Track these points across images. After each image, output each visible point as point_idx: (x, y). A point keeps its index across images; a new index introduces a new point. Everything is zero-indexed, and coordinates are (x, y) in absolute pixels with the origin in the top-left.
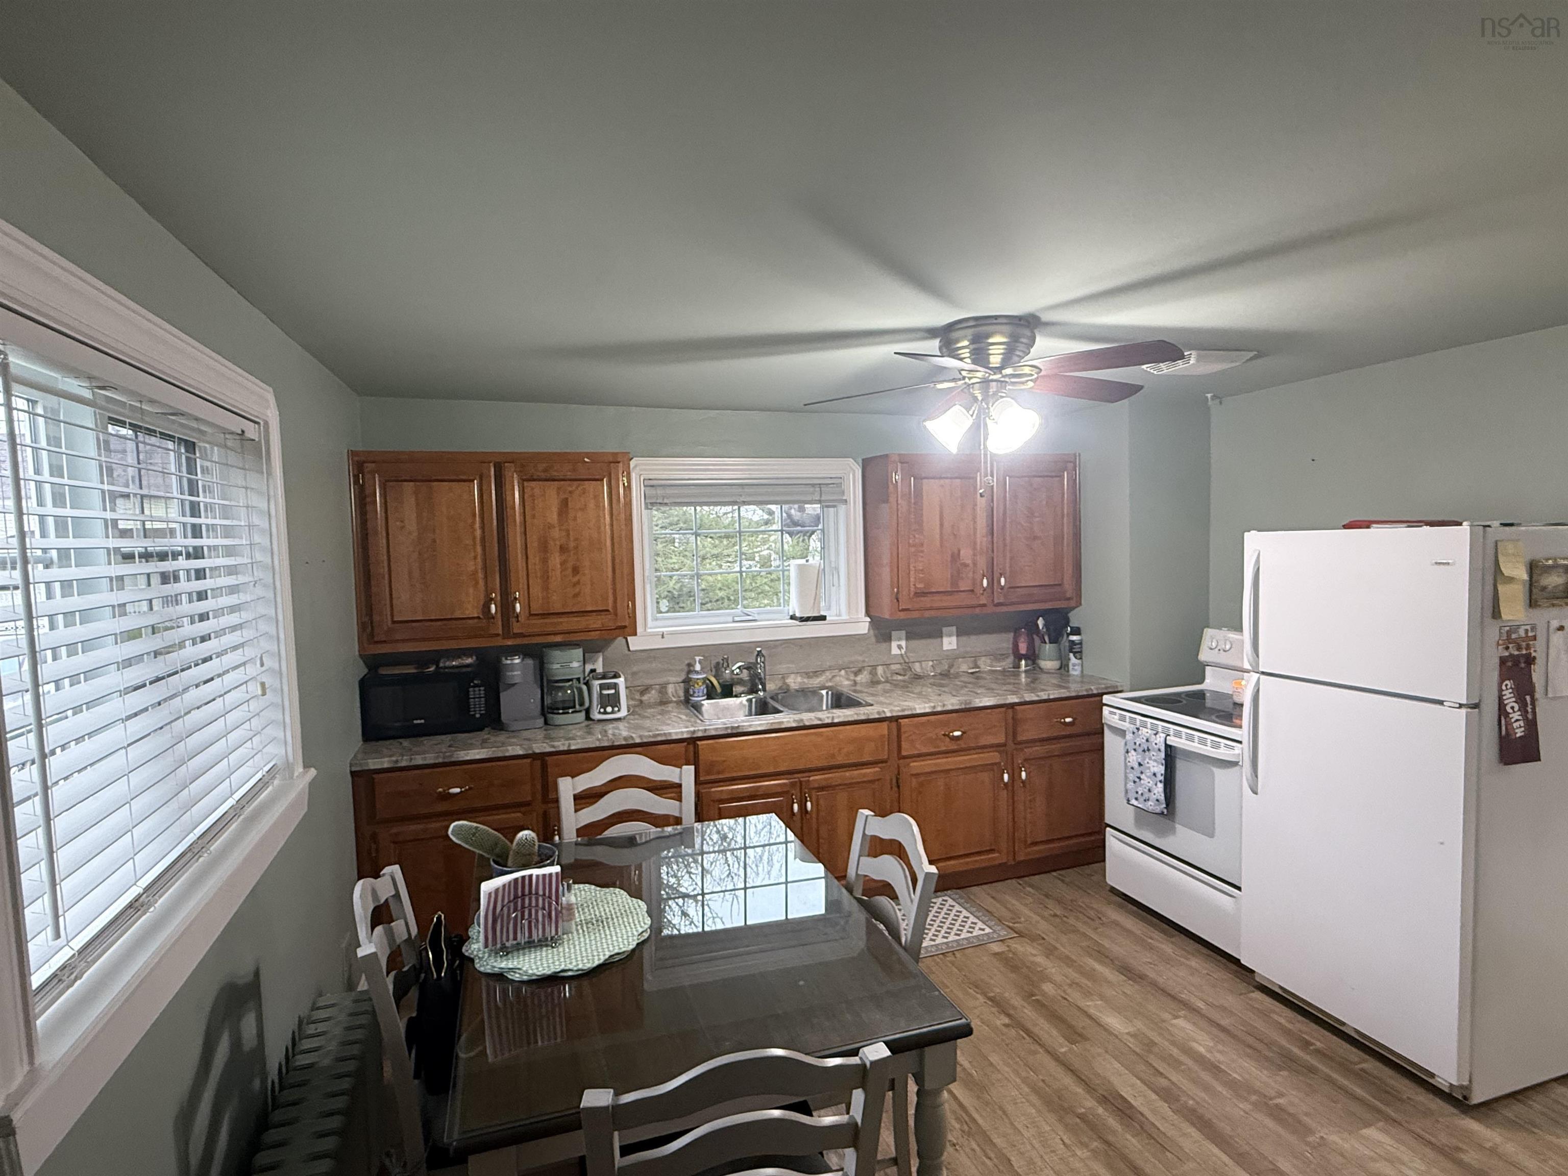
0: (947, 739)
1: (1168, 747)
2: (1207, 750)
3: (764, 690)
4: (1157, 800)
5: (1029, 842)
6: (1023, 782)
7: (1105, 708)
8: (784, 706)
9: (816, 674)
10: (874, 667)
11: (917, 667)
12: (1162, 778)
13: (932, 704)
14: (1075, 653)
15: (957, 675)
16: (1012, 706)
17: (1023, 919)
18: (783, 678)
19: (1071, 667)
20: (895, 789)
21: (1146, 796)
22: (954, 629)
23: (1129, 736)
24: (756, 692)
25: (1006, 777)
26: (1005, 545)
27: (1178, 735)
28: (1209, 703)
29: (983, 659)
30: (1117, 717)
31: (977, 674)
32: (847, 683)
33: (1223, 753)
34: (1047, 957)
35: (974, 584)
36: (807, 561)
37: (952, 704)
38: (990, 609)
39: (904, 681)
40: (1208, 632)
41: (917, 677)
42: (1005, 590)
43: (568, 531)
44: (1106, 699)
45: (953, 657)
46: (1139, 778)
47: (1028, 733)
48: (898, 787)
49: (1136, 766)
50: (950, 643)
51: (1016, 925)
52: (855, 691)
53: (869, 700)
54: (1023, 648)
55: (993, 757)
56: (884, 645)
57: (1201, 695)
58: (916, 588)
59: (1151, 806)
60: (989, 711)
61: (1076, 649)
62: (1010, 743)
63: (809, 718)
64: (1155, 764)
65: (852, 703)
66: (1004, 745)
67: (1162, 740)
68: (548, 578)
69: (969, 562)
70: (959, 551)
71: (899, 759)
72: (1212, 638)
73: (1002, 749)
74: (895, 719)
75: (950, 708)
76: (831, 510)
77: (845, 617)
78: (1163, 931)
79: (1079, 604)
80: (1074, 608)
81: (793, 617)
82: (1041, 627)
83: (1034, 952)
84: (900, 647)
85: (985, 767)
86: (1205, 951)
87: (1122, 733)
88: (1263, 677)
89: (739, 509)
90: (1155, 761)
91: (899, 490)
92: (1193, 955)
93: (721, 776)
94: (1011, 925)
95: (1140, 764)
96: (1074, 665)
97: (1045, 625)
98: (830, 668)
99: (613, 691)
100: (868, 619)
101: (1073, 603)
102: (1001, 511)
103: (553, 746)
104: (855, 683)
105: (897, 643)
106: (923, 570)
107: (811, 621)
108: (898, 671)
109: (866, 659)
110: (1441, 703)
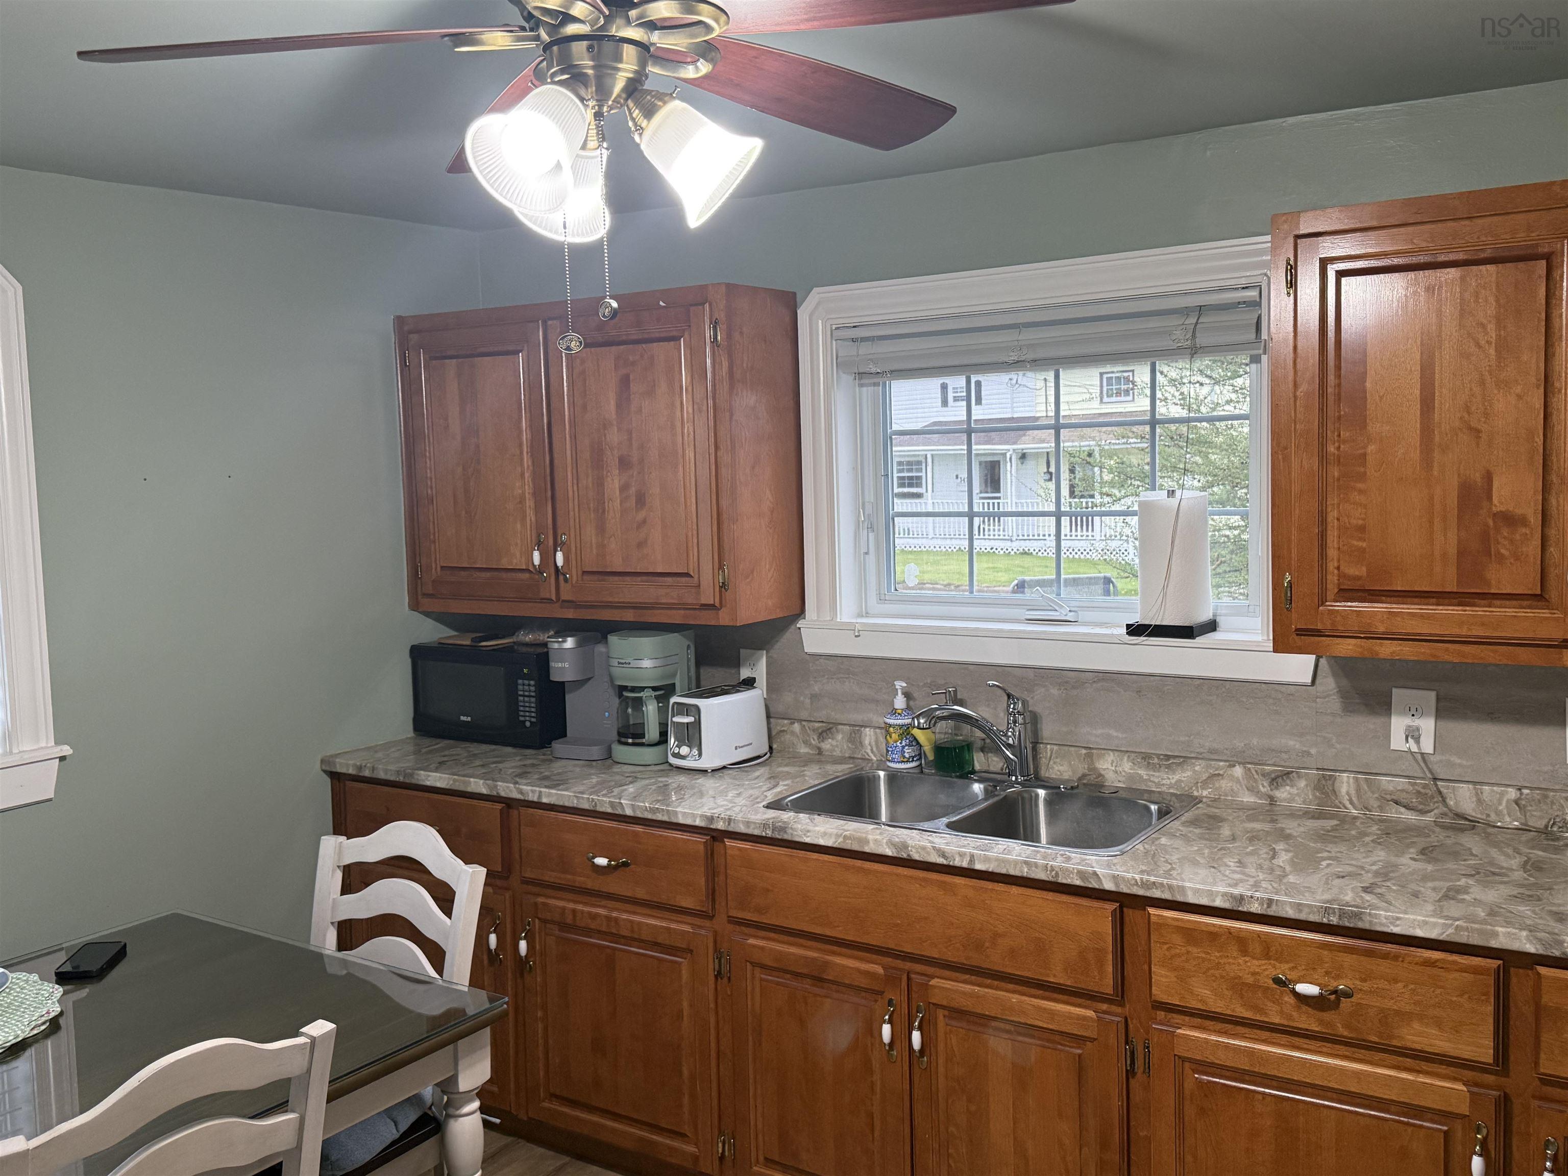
11: (1465, 796)
13: (1245, 892)
18: (1089, 756)
20: (1141, 1077)
25: (1478, 1163)
37: (1301, 907)
41: (1461, 823)
43: (630, 432)
48: (1148, 1076)
55: (1445, 1093)
58: (1342, 576)
62: (1521, 1073)
66: (1493, 1072)
68: (604, 511)
69: (1528, 511)
70: (1489, 477)
71: (1147, 1006)
73: (1481, 1079)
74: (1136, 903)
84: (1413, 734)
85: (1413, 1114)
89: (1057, 377)
98: (1213, 754)
99: (690, 719)
103: (521, 792)
104: (1272, 802)
105: (1407, 721)
106: (1362, 529)
107: (1149, 635)
108: (1402, 797)
109: (1313, 751)
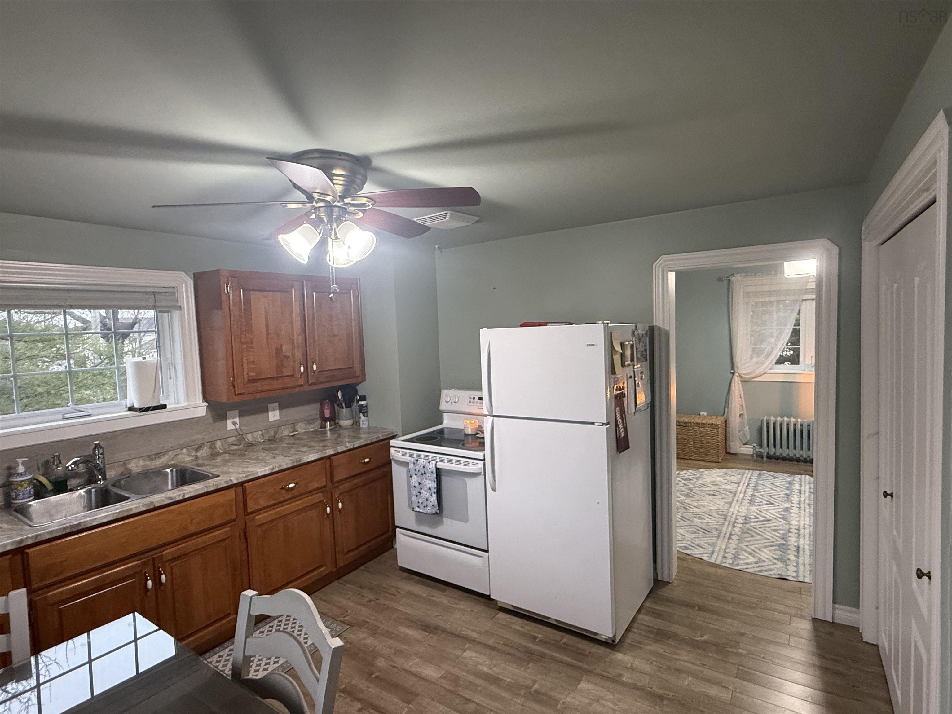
0: (284, 491)
1: (438, 469)
2: (462, 468)
3: (104, 479)
4: (433, 505)
5: (346, 551)
6: (340, 510)
7: (392, 449)
8: (126, 490)
9: (158, 455)
10: (213, 443)
11: (249, 438)
12: (435, 490)
13: (271, 467)
14: (363, 413)
15: (281, 440)
16: (329, 457)
17: (349, 612)
18: (125, 464)
19: (361, 423)
20: (243, 540)
21: (425, 504)
22: (277, 404)
23: (411, 466)
24: (96, 482)
25: (328, 509)
26: (314, 341)
27: (442, 460)
28: (446, 436)
29: (300, 424)
30: (400, 454)
31: (297, 436)
32: (188, 459)
33: (472, 468)
34: (374, 637)
35: (294, 370)
36: (144, 359)
37: (287, 464)
38: (306, 388)
39: (240, 450)
40: (444, 392)
41: (251, 445)
42: (316, 373)
44: (393, 442)
45: (277, 426)
46: (420, 493)
47: (340, 474)
48: (246, 538)
49: (417, 485)
50: (274, 415)
51: (346, 618)
52: (198, 465)
53: (215, 471)
54: (327, 414)
55: (318, 497)
56: (219, 424)
57: (441, 432)
58: (249, 376)
59: (429, 510)
60: (313, 464)
61: (363, 410)
62: (329, 484)
63: (158, 499)
64: (430, 482)
65: (197, 477)
66: (325, 486)
67: (434, 465)
69: (289, 354)
70: (281, 346)
71: (246, 516)
72: (447, 396)
73: (324, 489)
74: (242, 484)
75: (285, 467)
76: (166, 315)
77: (183, 404)
78: (439, 589)
79: (364, 380)
80: (361, 383)
81: (131, 409)
82: (340, 398)
83: (362, 636)
84: (234, 423)
85: (313, 506)
86: (466, 594)
87: (406, 464)
88: (495, 419)
89: (65, 312)
90: (430, 480)
91: (231, 298)
92: (460, 600)
93: (61, 577)
94: (342, 619)
95: (420, 484)
96: (363, 421)
97: (342, 396)
98: (173, 449)
100: (206, 404)
101: (360, 379)
102: (311, 317)
104: (197, 457)
105: (232, 420)
106: (254, 362)
108: (234, 443)
109: (206, 437)
110: (593, 423)
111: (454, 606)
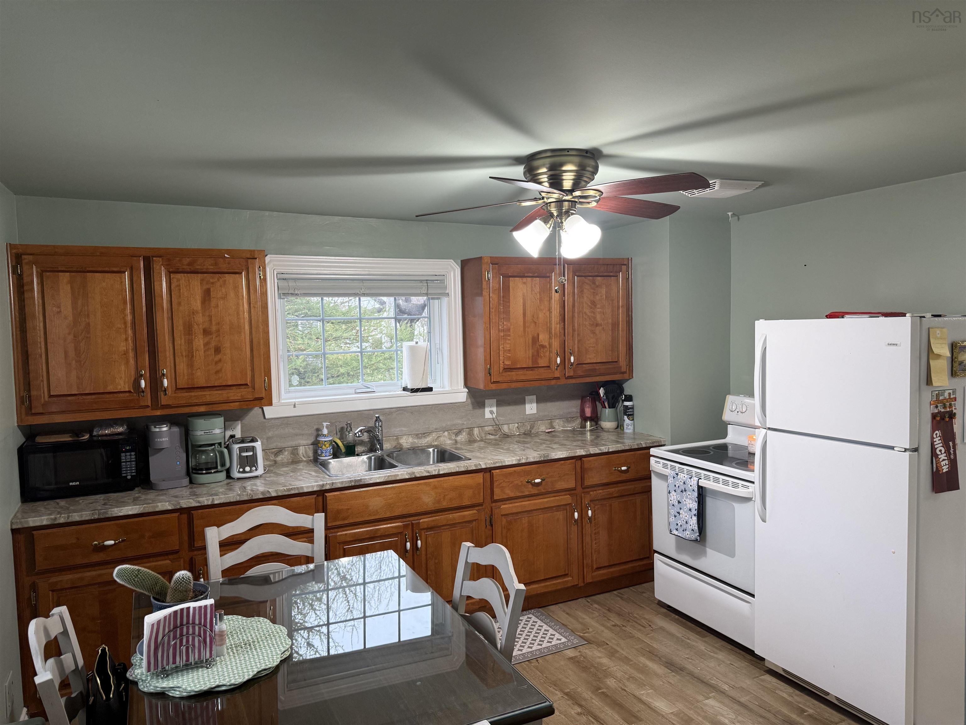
0: (530, 486)
1: (700, 489)
2: (729, 490)
3: (382, 449)
4: (693, 530)
5: (595, 567)
6: (590, 518)
7: (651, 458)
8: (397, 461)
9: (425, 434)
10: (471, 429)
11: (505, 428)
12: (696, 512)
13: (518, 458)
14: (628, 416)
15: (537, 435)
16: (580, 458)
17: (591, 630)
18: (397, 439)
19: (625, 427)
20: (489, 527)
21: (684, 527)
22: (534, 397)
23: (670, 480)
24: (375, 451)
25: (576, 515)
26: (574, 330)
27: (707, 478)
28: (730, 453)
29: (557, 421)
30: (661, 465)
31: (553, 434)
32: (449, 442)
33: (741, 491)
34: (610, 659)
35: (550, 361)
36: (417, 343)
37: (534, 458)
38: (563, 381)
39: (496, 440)
40: (730, 399)
41: (506, 436)
42: (574, 366)
43: (210, 317)
44: (653, 451)
45: (534, 420)
46: (679, 513)
47: (593, 479)
48: (492, 525)
49: (676, 503)
50: (531, 408)
51: (585, 635)
52: (456, 449)
53: (468, 455)
54: (588, 412)
55: (566, 499)
56: (479, 411)
57: (724, 447)
58: (504, 364)
59: (687, 534)
60: (563, 462)
61: (629, 413)
62: (579, 488)
63: (419, 471)
64: (691, 502)
65: (454, 458)
66: (574, 489)
67: (696, 482)
68: (193, 356)
69: (546, 344)
70: (538, 335)
71: (492, 502)
72: (732, 403)
73: (573, 492)
74: (489, 470)
75: (531, 460)
76: (436, 301)
77: (447, 388)
78: (698, 633)
79: (631, 376)
80: (627, 380)
81: (405, 389)
82: (602, 396)
83: (599, 655)
84: (491, 412)
85: (558, 508)
86: (730, 647)
87: (664, 477)
88: (769, 432)
89: (360, 299)
90: (690, 499)
91: (491, 286)
92: (721, 650)
93: (346, 522)
94: (582, 634)
95: (679, 502)
96: (628, 425)
97: (605, 394)
98: (436, 430)
99: (251, 453)
100: (466, 390)
101: (626, 376)
102: (571, 304)
103: (199, 502)
104: (456, 442)
105: (490, 409)
106: (509, 350)
107: (420, 392)
108: (490, 432)
109: (465, 423)
110: (892, 448)
111: (712, 654)
